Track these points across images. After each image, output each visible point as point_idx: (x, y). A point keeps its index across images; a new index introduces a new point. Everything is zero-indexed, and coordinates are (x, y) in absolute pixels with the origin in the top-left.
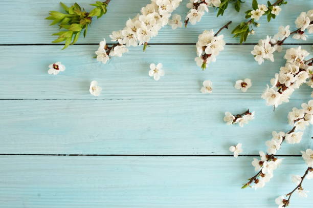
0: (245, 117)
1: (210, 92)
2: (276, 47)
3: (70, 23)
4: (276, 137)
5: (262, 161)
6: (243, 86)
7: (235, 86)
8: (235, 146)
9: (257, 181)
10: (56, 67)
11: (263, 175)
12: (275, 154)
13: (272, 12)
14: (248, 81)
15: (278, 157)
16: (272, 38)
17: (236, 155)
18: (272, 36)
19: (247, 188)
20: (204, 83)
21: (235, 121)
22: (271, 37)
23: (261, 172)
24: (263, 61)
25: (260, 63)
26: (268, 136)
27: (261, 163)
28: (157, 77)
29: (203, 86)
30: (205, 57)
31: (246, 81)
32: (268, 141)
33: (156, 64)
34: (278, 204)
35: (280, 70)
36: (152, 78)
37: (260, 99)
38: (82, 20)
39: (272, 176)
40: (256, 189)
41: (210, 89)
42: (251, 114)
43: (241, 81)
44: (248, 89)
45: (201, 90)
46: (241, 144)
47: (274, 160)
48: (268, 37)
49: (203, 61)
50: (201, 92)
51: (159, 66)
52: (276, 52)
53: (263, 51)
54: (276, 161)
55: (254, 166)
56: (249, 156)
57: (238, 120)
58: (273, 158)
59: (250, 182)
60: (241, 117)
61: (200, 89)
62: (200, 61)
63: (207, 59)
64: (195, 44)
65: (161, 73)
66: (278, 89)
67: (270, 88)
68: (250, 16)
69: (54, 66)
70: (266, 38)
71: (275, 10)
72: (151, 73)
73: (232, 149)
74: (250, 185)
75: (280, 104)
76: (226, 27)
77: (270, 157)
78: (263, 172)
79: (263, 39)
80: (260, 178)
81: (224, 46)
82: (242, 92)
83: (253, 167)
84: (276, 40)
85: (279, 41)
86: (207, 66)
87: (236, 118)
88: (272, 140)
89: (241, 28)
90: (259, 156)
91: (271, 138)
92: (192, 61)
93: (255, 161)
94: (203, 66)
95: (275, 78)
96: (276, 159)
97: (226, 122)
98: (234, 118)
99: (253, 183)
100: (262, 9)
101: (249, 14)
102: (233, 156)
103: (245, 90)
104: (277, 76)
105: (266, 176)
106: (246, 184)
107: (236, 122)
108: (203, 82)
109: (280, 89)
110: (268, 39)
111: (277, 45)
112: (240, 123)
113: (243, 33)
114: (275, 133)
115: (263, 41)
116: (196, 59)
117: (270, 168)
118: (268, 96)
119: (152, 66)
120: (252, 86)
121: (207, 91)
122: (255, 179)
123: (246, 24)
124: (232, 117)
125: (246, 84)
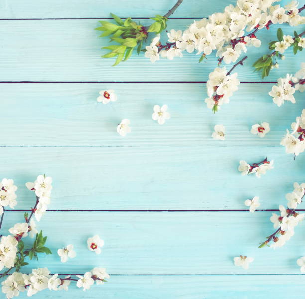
0: (262, 166)
1: (222, 138)
2: (297, 86)
3: (123, 36)
4: (298, 189)
5: (282, 216)
6: (260, 131)
7: (251, 131)
8: (251, 199)
9: (275, 239)
10: (107, 96)
11: (283, 232)
12: (295, 208)
13: (299, 45)
14: (266, 126)
15: (300, 212)
16: (293, 76)
17: (252, 209)
18: (294, 74)
19: (265, 247)
20: (216, 128)
21: (250, 170)
22: (291, 75)
23: (280, 228)
24: (283, 103)
25: (279, 105)
26: (289, 188)
27: (280, 219)
28: (162, 120)
29: (214, 131)
30: (217, 98)
31: (263, 126)
32: (289, 194)
33: (161, 106)
34: (300, 265)
35: (301, 113)
36: (157, 122)
37: (279, 146)
38: (138, 35)
39: (293, 233)
40: (274, 248)
41: (223, 135)
42: (269, 163)
43: (258, 126)
44: (266, 134)
45: (212, 136)
46: (258, 197)
47: (295, 215)
48: (288, 75)
49: (214, 102)
50: (212, 138)
51: (165, 108)
52: (298, 92)
53: (282, 91)
54: (297, 216)
55: (273, 222)
56: (267, 210)
57: (254, 170)
58: (294, 213)
59: (268, 240)
60: (258, 167)
61: (211, 134)
62: (211, 103)
63: (219, 101)
64: (206, 83)
65: (166, 116)
66: (299, 136)
67: (290, 133)
68: (274, 48)
69: (105, 93)
70: (286, 77)
71: (302, 42)
72: (155, 116)
73: (248, 203)
74: (268, 243)
75: (301, 151)
76: (241, 63)
77: (291, 212)
78: (282, 229)
79: (283, 78)
80: (279, 235)
81: (238, 86)
82: (260, 138)
83: (271, 224)
84: (298, 79)
85: (301, 80)
86: (219, 108)
87: (252, 168)
88: (293, 192)
89: (264, 61)
90: (278, 210)
91: (292, 190)
92: (202, 102)
93: (274, 216)
94: (215, 108)
95: (295, 122)
96: (297, 214)
97: (241, 172)
98: (250, 168)
99: (271, 242)
100: (287, 41)
101: (273, 46)
102: (249, 210)
103: (262, 135)
104: (298, 119)
105: (286, 234)
106: (264, 243)
107: (251, 173)
108: (214, 126)
109: (301, 135)
110: (288, 78)
111: (298, 84)
112: (257, 173)
113: (265, 67)
114: (296, 185)
115: (282, 80)
116: (206, 100)
117: (290, 224)
118: (287, 143)
119: (157, 108)
120: (271, 130)
121: (218, 137)
122: (273, 237)
123: (269, 56)
124: (248, 167)
125: (263, 129)
